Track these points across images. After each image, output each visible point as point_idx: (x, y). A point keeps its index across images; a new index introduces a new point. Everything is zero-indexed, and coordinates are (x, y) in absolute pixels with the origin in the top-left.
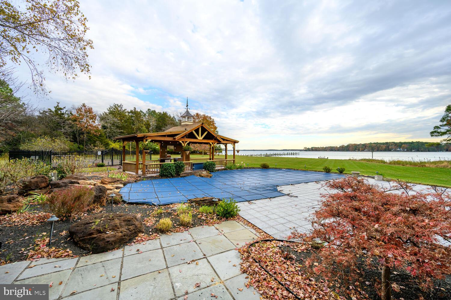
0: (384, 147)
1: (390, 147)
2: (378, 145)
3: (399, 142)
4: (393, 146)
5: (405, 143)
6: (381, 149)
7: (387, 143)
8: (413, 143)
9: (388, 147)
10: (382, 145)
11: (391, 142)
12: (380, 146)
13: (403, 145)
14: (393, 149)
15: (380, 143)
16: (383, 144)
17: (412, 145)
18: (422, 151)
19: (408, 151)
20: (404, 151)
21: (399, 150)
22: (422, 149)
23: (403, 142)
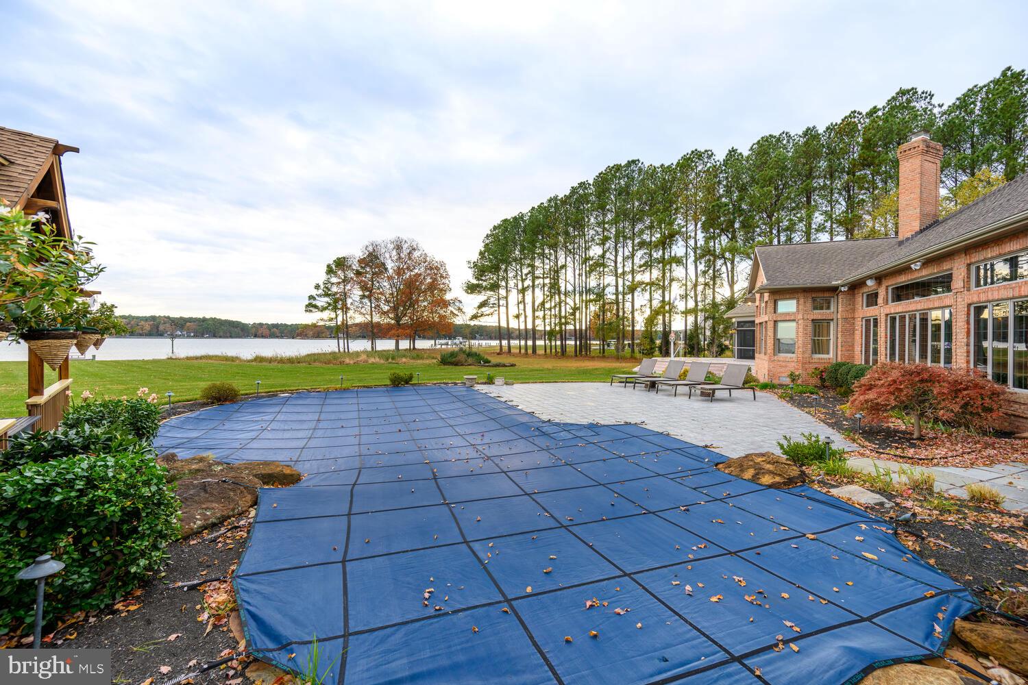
0: (147, 327)
1: (161, 328)
2: (132, 323)
3: (178, 317)
4: (168, 325)
5: (190, 320)
6: (141, 332)
7: (153, 318)
8: (204, 320)
9: (158, 327)
10: (143, 323)
11: (162, 315)
12: (138, 325)
13: (188, 324)
14: (167, 332)
15: (138, 318)
16: (146, 319)
17: (205, 325)
18: (220, 337)
19: (195, 336)
20: (189, 337)
21: (180, 333)
22: (221, 334)
23: (187, 317)
